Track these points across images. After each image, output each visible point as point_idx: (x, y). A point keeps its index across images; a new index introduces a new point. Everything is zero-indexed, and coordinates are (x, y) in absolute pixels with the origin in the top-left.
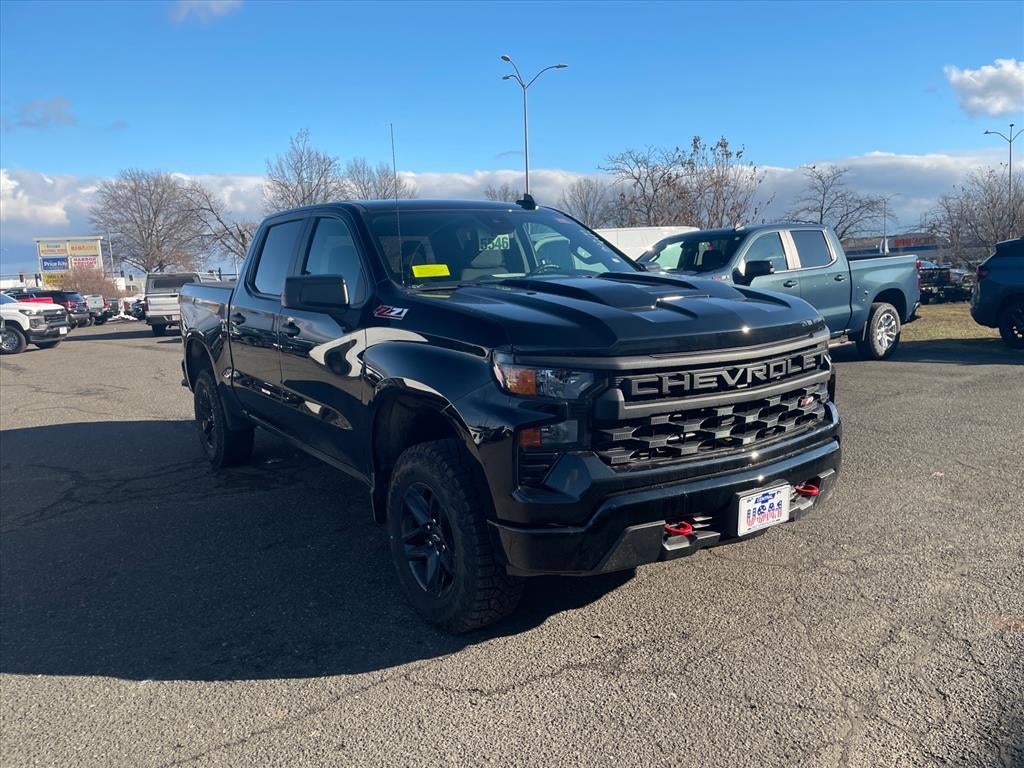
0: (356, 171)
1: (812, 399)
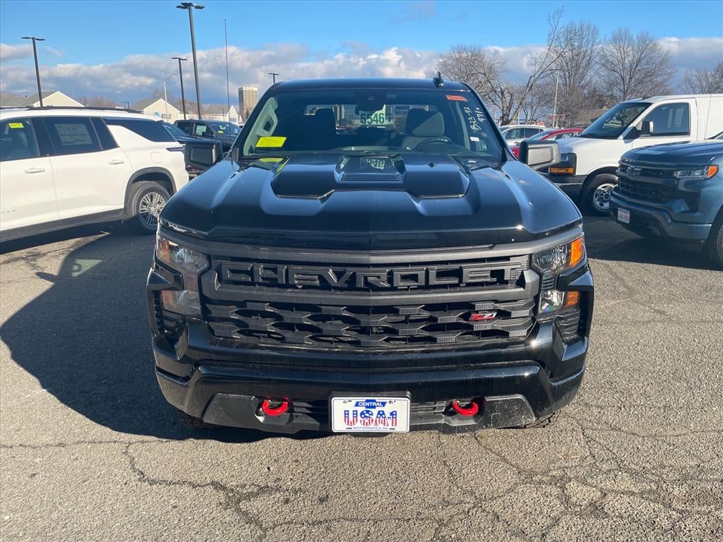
1: (495, 315)
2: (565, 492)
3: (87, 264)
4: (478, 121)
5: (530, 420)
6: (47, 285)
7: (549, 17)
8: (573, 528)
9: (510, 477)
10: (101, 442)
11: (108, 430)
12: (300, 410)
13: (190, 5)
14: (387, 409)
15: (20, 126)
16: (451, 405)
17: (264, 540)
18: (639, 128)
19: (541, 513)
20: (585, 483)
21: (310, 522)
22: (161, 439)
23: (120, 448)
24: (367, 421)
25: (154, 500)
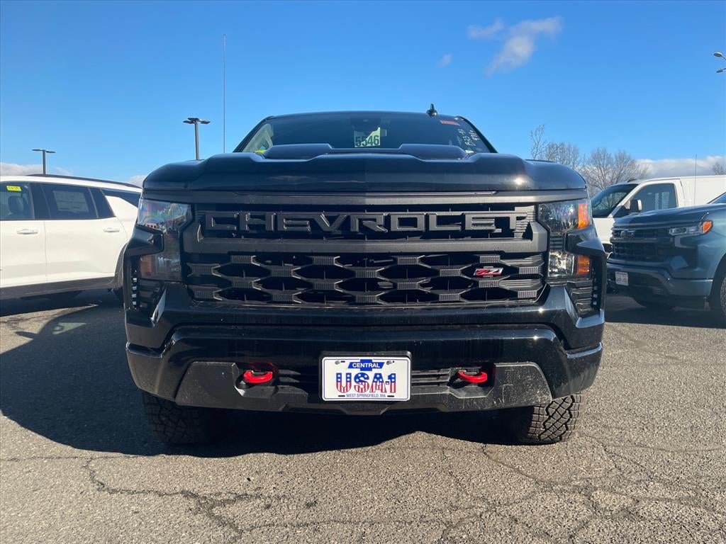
0: (598, 158)
1: (501, 270)
2: (592, 499)
3: (69, 326)
4: (472, 139)
5: (546, 397)
6: (24, 340)
7: (532, 133)
8: (605, 530)
9: (526, 486)
10: (59, 458)
11: (69, 448)
12: (286, 380)
13: (197, 119)
14: (385, 372)
15: (19, 189)
16: (457, 375)
17: (239, 541)
18: (628, 207)
19: (566, 516)
20: (612, 491)
21: (295, 523)
22: (128, 455)
23: (81, 462)
24: (362, 386)
25: (113, 507)
